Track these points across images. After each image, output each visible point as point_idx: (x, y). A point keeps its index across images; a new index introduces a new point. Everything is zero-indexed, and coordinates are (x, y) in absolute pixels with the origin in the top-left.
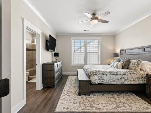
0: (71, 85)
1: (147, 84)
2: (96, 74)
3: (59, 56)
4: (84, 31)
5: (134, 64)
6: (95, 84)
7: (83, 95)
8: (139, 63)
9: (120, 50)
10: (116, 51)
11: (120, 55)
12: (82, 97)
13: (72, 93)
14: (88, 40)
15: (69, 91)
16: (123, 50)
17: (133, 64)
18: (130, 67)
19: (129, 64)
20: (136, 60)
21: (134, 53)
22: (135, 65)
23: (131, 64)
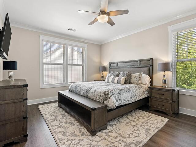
0: (61, 122)
1: (150, 96)
2: (113, 95)
3: (16, 69)
4: (69, 29)
5: (136, 78)
6: (112, 110)
7: (100, 131)
8: (141, 76)
9: (110, 63)
10: (103, 65)
11: (110, 69)
12: (101, 136)
13: (78, 136)
14: (70, 46)
15: (67, 134)
16: (114, 63)
17: (134, 78)
18: (132, 81)
19: (131, 78)
20: (137, 74)
21: (128, 67)
22: (138, 79)
23: (133, 78)
